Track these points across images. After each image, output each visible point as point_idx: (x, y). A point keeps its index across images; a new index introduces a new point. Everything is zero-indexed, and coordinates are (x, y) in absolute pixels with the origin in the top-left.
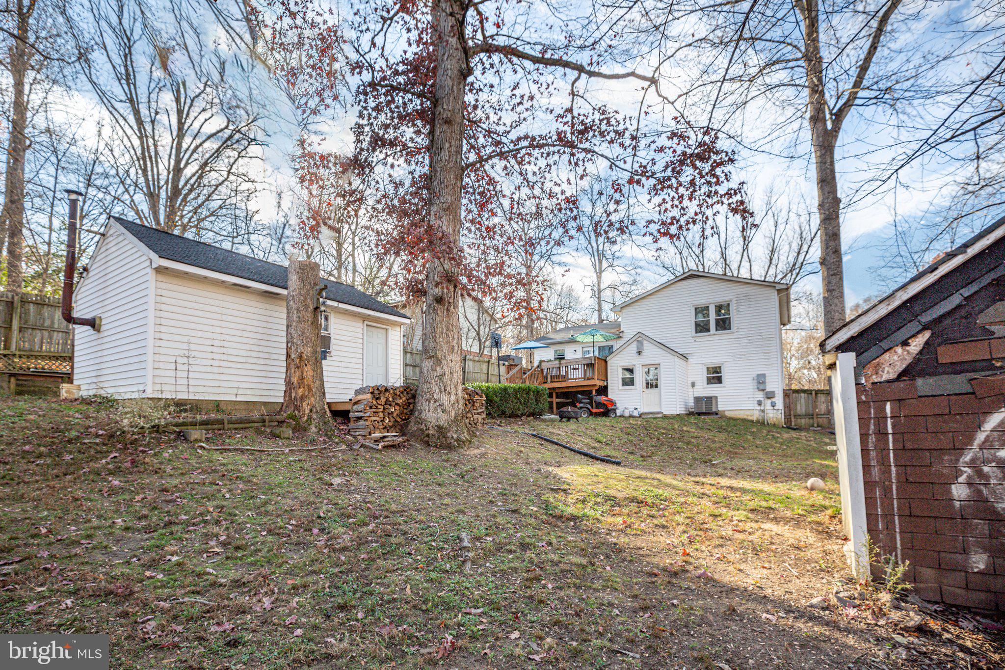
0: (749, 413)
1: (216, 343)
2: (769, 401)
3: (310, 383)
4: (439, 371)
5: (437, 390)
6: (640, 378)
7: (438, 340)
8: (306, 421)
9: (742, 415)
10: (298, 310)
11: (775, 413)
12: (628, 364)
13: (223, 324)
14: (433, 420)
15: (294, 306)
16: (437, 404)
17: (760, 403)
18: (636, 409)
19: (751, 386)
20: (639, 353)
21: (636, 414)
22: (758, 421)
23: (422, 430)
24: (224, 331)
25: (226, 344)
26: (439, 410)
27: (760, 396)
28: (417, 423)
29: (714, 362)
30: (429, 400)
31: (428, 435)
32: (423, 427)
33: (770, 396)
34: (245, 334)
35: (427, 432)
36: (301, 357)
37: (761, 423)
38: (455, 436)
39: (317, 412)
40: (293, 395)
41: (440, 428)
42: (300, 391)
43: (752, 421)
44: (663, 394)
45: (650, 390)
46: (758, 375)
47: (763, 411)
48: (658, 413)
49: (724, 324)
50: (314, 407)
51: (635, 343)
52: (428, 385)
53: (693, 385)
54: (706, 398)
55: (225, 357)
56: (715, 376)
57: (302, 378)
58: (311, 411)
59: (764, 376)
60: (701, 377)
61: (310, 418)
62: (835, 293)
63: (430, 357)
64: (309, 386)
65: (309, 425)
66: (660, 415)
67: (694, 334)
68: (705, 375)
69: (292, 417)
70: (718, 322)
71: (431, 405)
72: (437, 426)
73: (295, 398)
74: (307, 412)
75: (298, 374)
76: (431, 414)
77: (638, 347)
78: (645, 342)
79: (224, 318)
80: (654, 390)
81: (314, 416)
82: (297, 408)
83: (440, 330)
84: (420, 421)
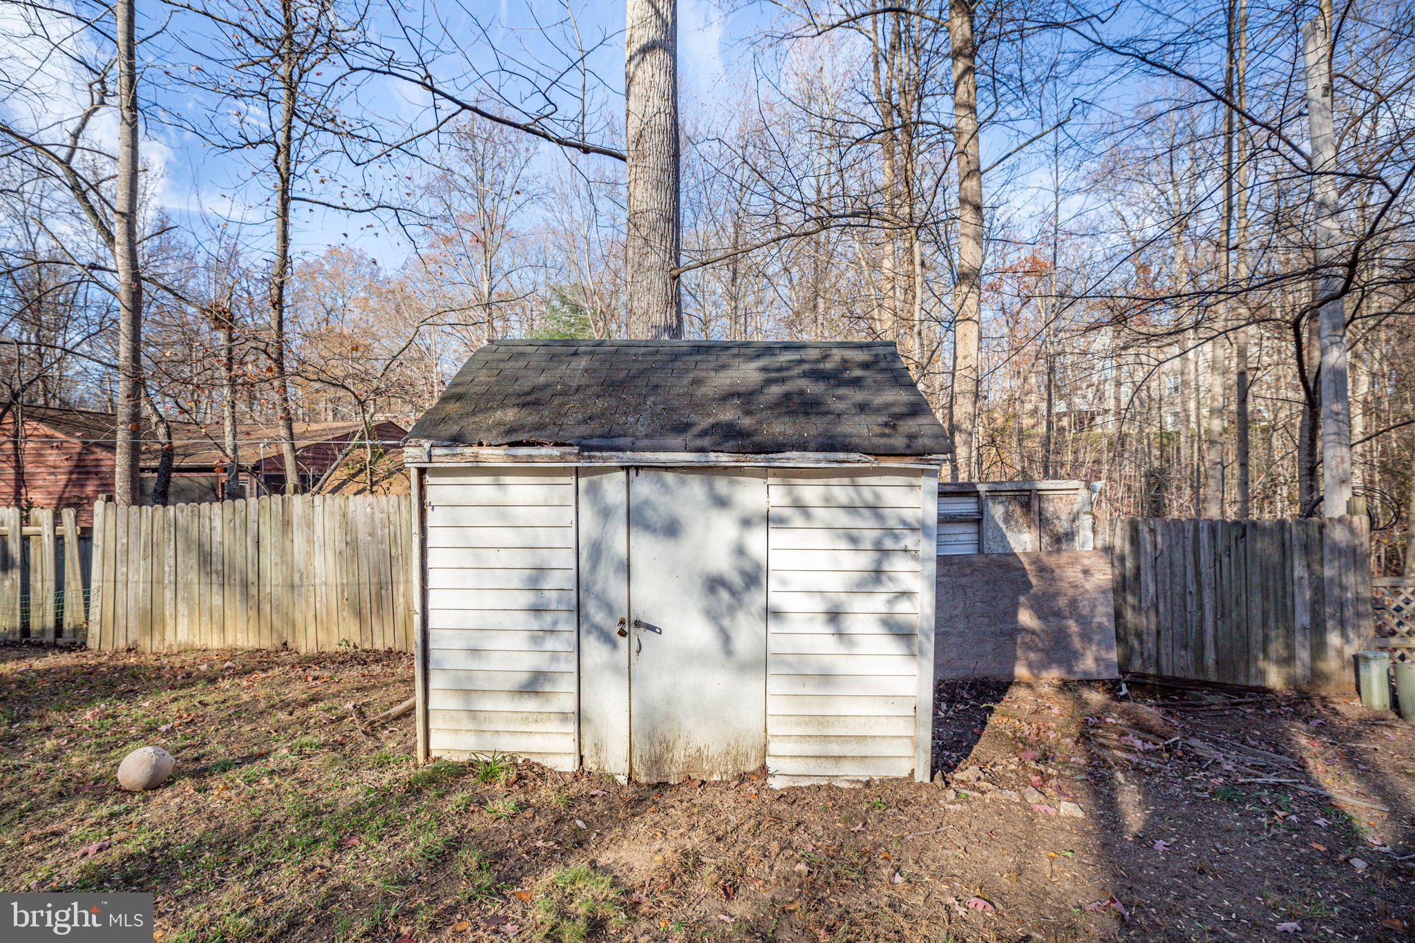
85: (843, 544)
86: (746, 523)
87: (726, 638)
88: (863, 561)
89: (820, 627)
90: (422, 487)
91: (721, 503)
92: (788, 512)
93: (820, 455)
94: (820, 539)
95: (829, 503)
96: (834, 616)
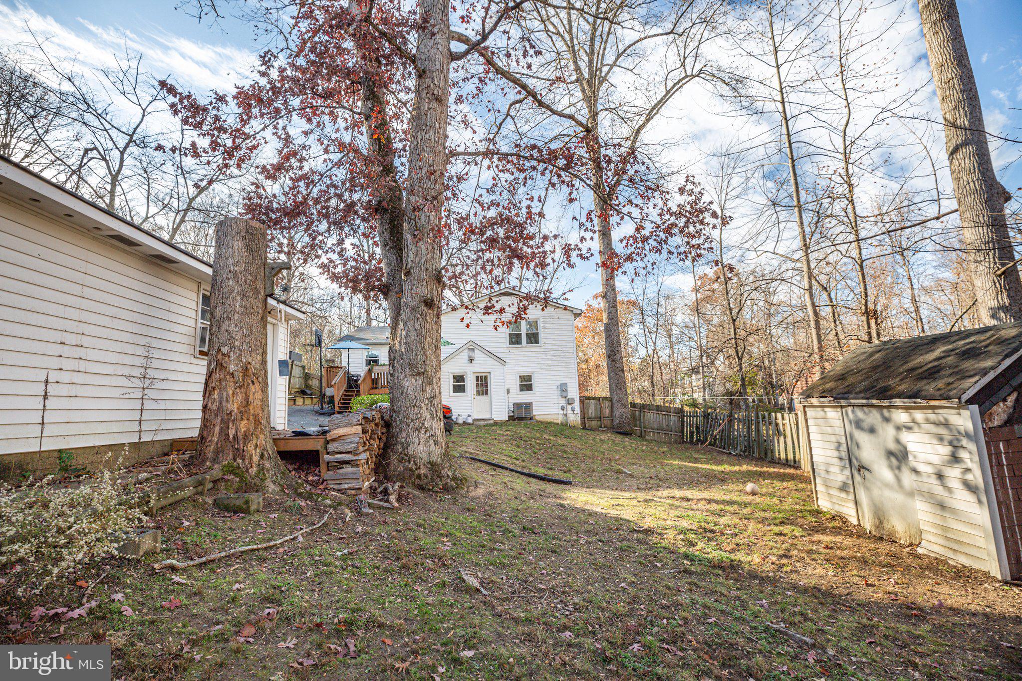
0: (554, 417)
1: (70, 339)
2: (570, 407)
3: (258, 411)
4: (429, 392)
5: (428, 416)
6: (470, 384)
7: (427, 353)
8: (257, 475)
9: (549, 419)
10: (244, 296)
11: (574, 418)
12: (458, 371)
13: (85, 304)
14: (424, 455)
15: (237, 288)
16: (428, 434)
17: (563, 408)
18: (469, 416)
19: (556, 393)
20: (471, 361)
21: (470, 421)
22: (562, 424)
23: (411, 470)
24: (85, 316)
25: (85, 341)
26: (431, 442)
27: (563, 402)
28: (401, 460)
29: (525, 371)
30: (418, 429)
31: (419, 477)
32: (411, 465)
33: (570, 402)
34: (116, 324)
35: (417, 472)
36: (246, 370)
37: (565, 425)
38: (450, 474)
39: (270, 457)
40: (232, 432)
41: (433, 464)
42: (243, 426)
43: (558, 424)
44: (493, 401)
45: (480, 397)
46: (562, 385)
47: (566, 415)
48: (490, 419)
49: (533, 338)
50: (264, 449)
51: (466, 351)
52: (416, 410)
53: (508, 391)
54: (526, 404)
55: (82, 366)
56: (526, 384)
57: (247, 403)
58: (262, 456)
59: (566, 384)
60: (515, 384)
61: (261, 469)
62: (614, 321)
63: (419, 374)
64: (256, 416)
65: (263, 480)
66: (492, 422)
67: (508, 345)
68: (518, 382)
69: (232, 470)
70: (528, 336)
71: (421, 435)
72: (429, 463)
73: (236, 437)
74: (256, 458)
75: (240, 398)
76: (421, 448)
77: (469, 355)
78: (476, 351)
79: (87, 292)
80: (484, 397)
81: (267, 465)
82: (239, 453)
83: (429, 340)
84: (406, 458)
85: (935, 441)
86: (898, 428)
87: (898, 479)
88: (946, 450)
89: (934, 480)
90: (805, 412)
91: (887, 420)
92: (912, 424)
93: (906, 400)
94: (926, 438)
95: (928, 421)
96: (940, 476)
